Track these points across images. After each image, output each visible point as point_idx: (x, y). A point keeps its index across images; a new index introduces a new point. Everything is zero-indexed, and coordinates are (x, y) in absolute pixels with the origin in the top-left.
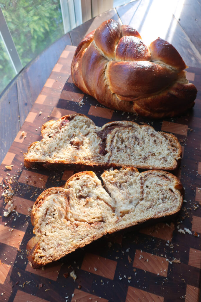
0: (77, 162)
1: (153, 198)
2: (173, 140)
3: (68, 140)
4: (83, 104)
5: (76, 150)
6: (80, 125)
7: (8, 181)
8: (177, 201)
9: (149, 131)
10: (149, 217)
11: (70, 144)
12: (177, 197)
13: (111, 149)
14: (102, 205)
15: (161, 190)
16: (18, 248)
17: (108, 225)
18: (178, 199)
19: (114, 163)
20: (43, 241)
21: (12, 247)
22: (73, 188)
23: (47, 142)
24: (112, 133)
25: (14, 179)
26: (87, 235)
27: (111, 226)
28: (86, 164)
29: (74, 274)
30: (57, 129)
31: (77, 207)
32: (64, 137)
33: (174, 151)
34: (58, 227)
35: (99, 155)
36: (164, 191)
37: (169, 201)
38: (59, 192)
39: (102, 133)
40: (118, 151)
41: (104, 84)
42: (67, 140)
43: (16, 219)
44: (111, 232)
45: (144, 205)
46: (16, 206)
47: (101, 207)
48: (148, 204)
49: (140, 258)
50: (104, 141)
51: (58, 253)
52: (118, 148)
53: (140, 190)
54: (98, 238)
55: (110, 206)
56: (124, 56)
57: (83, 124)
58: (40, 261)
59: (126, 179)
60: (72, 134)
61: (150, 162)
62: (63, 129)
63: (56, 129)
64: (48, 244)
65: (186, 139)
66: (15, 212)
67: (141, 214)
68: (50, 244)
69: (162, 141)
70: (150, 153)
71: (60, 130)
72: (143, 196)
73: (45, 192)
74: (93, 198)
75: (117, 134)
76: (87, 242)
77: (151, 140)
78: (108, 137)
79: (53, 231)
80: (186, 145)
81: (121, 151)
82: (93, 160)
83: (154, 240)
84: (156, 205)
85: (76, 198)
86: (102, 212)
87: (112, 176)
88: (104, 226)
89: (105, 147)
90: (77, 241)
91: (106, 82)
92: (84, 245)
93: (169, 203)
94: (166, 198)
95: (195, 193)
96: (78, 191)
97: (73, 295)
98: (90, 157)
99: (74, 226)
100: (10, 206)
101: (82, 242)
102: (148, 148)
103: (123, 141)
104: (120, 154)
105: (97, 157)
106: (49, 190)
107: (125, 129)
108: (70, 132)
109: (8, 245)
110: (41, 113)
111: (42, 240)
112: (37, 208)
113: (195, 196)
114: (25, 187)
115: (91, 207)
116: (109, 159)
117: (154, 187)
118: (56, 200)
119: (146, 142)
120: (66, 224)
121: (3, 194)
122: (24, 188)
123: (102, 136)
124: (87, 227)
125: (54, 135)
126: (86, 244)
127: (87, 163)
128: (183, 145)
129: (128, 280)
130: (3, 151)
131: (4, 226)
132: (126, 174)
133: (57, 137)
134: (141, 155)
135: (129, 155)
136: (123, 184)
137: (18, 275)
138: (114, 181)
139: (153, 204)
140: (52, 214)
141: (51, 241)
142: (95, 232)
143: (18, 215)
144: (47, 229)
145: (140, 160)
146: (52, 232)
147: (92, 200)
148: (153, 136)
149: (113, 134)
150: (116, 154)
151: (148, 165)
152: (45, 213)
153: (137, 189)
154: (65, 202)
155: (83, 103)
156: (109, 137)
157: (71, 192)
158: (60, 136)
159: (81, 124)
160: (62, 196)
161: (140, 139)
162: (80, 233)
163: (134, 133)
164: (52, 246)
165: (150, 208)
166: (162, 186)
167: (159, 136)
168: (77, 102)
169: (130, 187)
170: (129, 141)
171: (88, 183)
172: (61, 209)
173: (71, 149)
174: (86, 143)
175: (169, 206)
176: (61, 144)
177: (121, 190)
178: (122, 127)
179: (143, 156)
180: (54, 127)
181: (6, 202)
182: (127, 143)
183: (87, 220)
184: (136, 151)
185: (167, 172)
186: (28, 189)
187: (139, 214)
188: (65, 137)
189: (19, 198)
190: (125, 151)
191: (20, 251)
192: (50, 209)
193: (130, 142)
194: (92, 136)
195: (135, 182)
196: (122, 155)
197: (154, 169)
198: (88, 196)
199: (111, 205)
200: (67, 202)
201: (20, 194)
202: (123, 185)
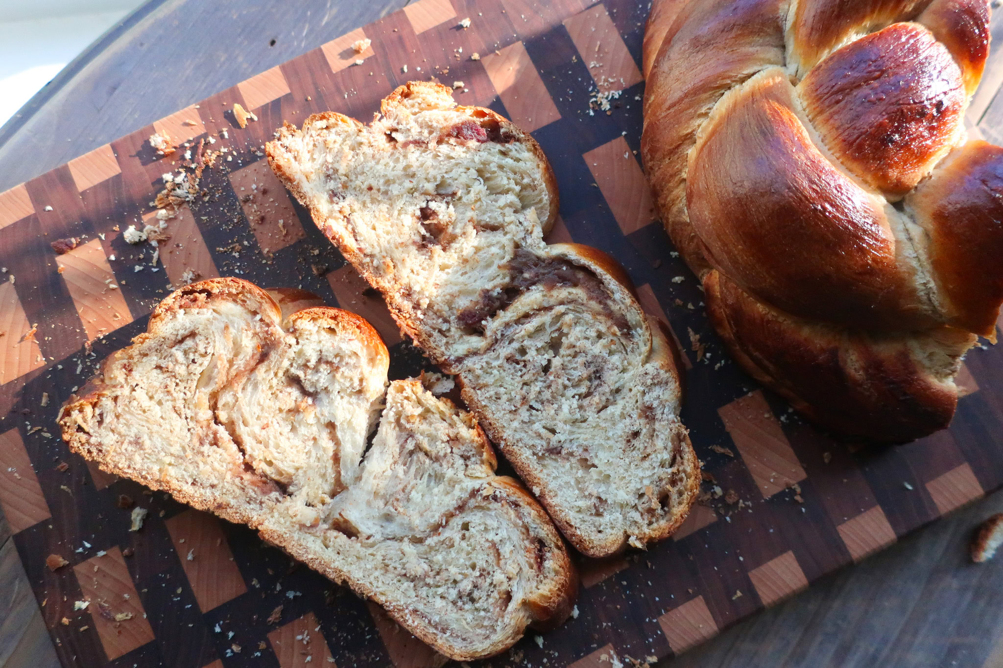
0: (377, 283)
1: (444, 567)
2: (684, 483)
3: (425, 193)
4: (605, 111)
5: (414, 243)
6: (503, 180)
7: (209, 151)
8: (487, 637)
9: (657, 391)
10: (382, 599)
11: (418, 213)
12: (498, 629)
13: (499, 337)
14: (321, 452)
15: (484, 573)
16: (89, 342)
17: (280, 514)
18: (495, 638)
19: (466, 381)
20: (116, 399)
21: (80, 326)
22: (298, 343)
23: (365, 149)
24: (555, 293)
25: (225, 161)
26: (213, 486)
27: (282, 521)
28: (393, 311)
29: (139, 518)
30: (431, 133)
31: (263, 395)
32: (424, 176)
33: (646, 516)
34: (174, 400)
35: (453, 318)
36: (488, 581)
37: (469, 617)
38: (258, 317)
39: (530, 263)
40: (509, 359)
41: (688, 127)
42: (422, 194)
43: (141, 268)
44: (266, 536)
45: (404, 561)
46: (169, 238)
47: (314, 454)
48: (419, 567)
49: (299, 637)
50: (511, 293)
51: (117, 459)
52: (523, 351)
53: (436, 517)
54: (227, 518)
55: (338, 473)
56: (827, 103)
57: (513, 185)
58: (72, 435)
59: (442, 454)
60: (454, 189)
61: (556, 473)
62: (444, 149)
63: (426, 132)
64: (118, 417)
65: (749, 503)
66: (154, 249)
67: (376, 569)
68: (121, 420)
69: (653, 456)
70: (586, 450)
71: (432, 145)
72: (429, 536)
73: (231, 283)
74: (318, 415)
75: (562, 309)
76: (196, 499)
77: (628, 421)
78: (530, 293)
79: (157, 397)
80: (728, 519)
81: (518, 366)
82: (422, 317)
83: (368, 637)
84: (431, 592)
85: (281, 374)
86: (302, 468)
87: (420, 410)
88: (268, 505)
89: (493, 315)
90: (179, 476)
91: (699, 126)
92: (184, 501)
93: (465, 620)
94: (473, 600)
95: (590, 651)
96: (301, 361)
97: (101, 553)
98: (424, 303)
99: (207, 435)
100: (156, 221)
101: (188, 489)
102: (596, 432)
103: (555, 345)
104: (504, 374)
105: (440, 320)
106: (243, 287)
107: (599, 317)
108: (456, 176)
109: (77, 313)
110: (466, 22)
111: (114, 395)
112: (176, 306)
113: (578, 657)
114: (232, 208)
115: (293, 429)
116: (467, 356)
117: (478, 547)
118: (232, 331)
119: (611, 409)
120: (197, 410)
121: (168, 177)
122: (224, 208)
123: (522, 273)
124: (230, 470)
125: (405, 145)
126: (188, 502)
127: (400, 311)
128: (722, 512)
129: (230, 648)
130: (304, 34)
131: (106, 258)
132: (454, 440)
133: (405, 156)
134: (553, 432)
135: (524, 398)
136: (421, 456)
137: (41, 399)
138: (408, 426)
139: (429, 581)
140: (191, 356)
141: (128, 416)
142: (234, 498)
143: (155, 265)
144: (148, 378)
145: (538, 442)
146: (151, 398)
147: (313, 415)
148: (647, 417)
149: (552, 301)
150: (495, 363)
151: (540, 475)
152: (179, 338)
153: (434, 508)
154: (248, 358)
155: (608, 107)
156: (533, 297)
157: (282, 346)
158: (416, 164)
159: (509, 179)
160: (256, 334)
161: (606, 389)
162: (201, 465)
163: (611, 353)
164: (122, 429)
165: (412, 581)
166: (498, 565)
167: (662, 436)
168: (595, 86)
169: (429, 481)
170: (569, 361)
171: (342, 369)
172: (223, 365)
173: (406, 230)
174: (462, 251)
175: (454, 626)
176: (395, 190)
177: (405, 465)
178: (600, 303)
179: (554, 439)
180: (427, 119)
181: (156, 203)
182: (557, 362)
183: (249, 451)
184: (555, 406)
185: (560, 543)
186: (231, 220)
187: (369, 566)
188: (427, 180)
189: (192, 221)
190: (526, 378)
191: (87, 353)
192: (197, 339)
193: (570, 366)
194: (494, 250)
195: (452, 484)
196: (508, 379)
197: (539, 501)
198: (314, 395)
199: (343, 473)
200: (253, 363)
201: (204, 215)
202: (419, 460)
